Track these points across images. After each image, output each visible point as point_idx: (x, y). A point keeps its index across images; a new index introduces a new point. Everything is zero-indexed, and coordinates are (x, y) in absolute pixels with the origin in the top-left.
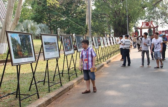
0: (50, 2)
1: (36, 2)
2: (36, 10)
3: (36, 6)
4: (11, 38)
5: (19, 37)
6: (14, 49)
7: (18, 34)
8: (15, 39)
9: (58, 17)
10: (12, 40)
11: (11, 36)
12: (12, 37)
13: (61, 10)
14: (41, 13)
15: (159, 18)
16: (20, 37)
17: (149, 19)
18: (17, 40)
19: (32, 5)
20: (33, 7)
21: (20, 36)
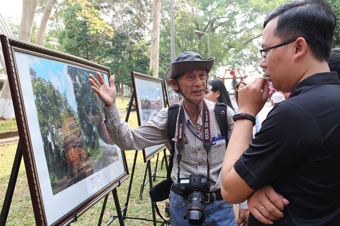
0: (96, 28)
1: (66, 35)
2: (67, 47)
3: (66, 40)
4: (34, 81)
5: (69, 78)
6: (49, 139)
7: (66, 65)
8: (51, 87)
9: (101, 59)
10: (37, 94)
11: (32, 73)
12: (38, 75)
13: (106, 48)
14: (74, 51)
15: (248, 64)
16: (73, 78)
17: (234, 65)
18: (61, 92)
19: (60, 39)
20: (61, 42)
21: (72, 73)
